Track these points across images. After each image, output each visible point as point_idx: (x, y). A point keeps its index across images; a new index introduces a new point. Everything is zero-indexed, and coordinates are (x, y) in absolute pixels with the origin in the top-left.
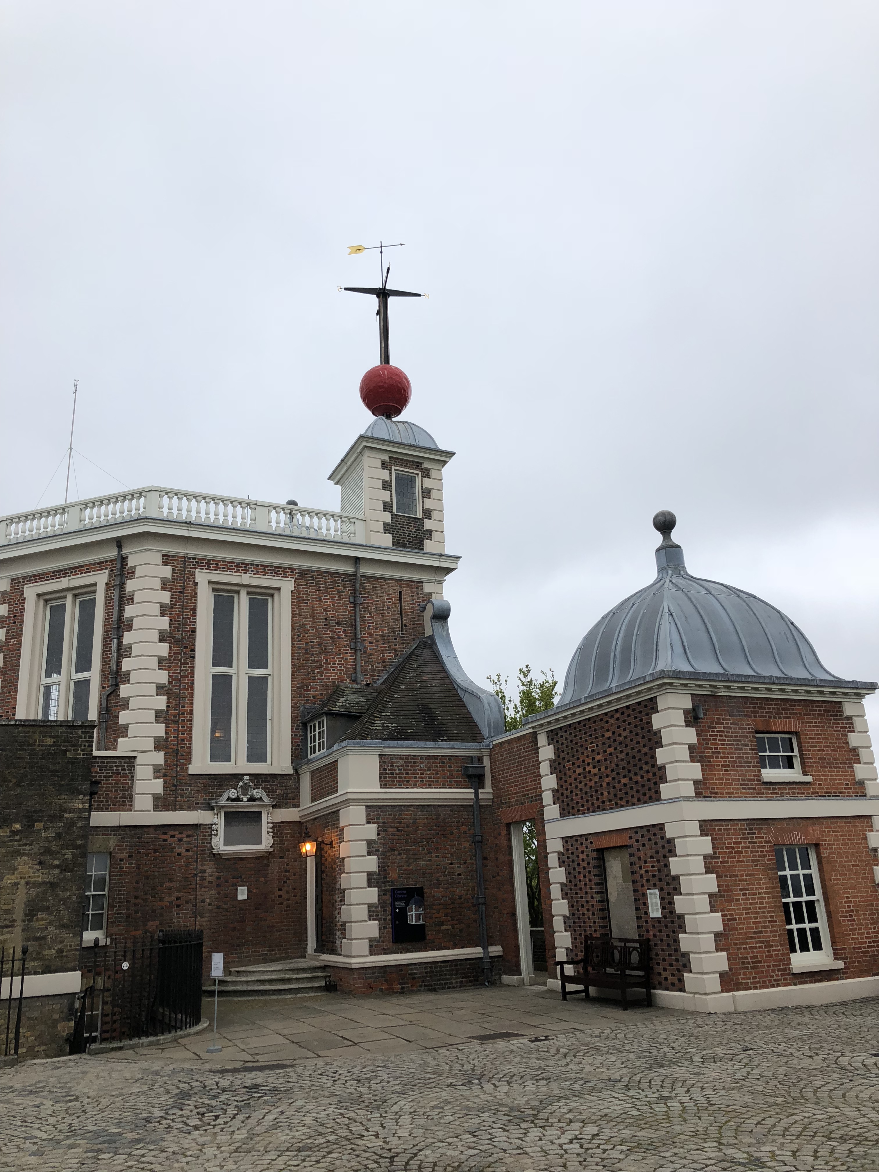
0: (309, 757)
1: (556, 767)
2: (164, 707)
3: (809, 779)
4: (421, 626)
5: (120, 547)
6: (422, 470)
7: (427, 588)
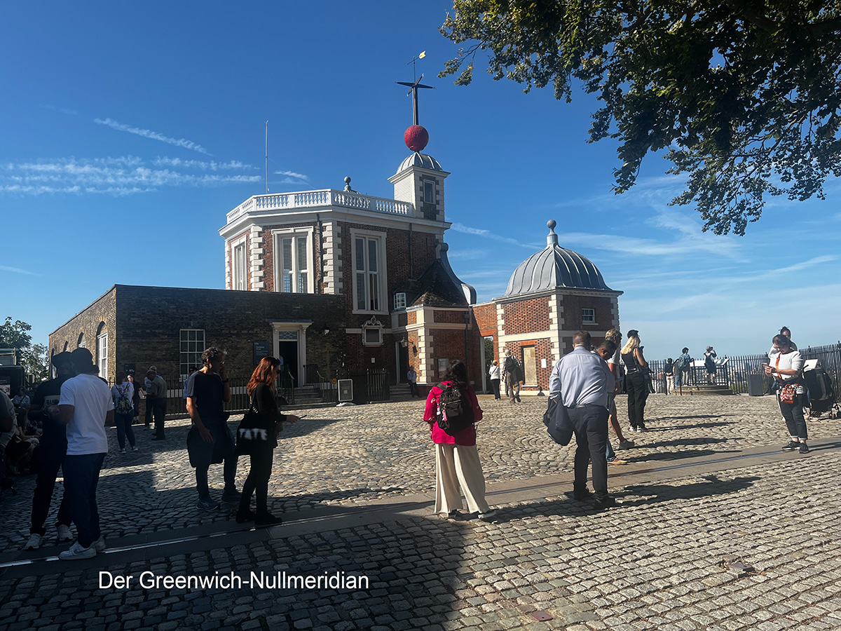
0: (395, 309)
1: (504, 317)
2: (342, 287)
3: (597, 324)
4: (435, 254)
5: (318, 218)
6: (435, 181)
7: (437, 237)
